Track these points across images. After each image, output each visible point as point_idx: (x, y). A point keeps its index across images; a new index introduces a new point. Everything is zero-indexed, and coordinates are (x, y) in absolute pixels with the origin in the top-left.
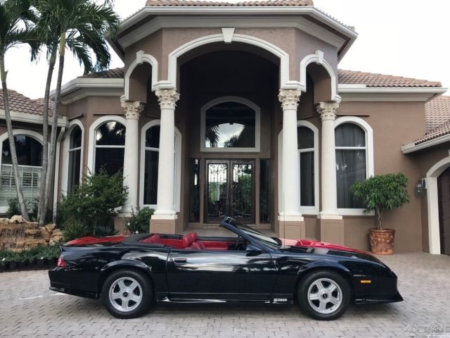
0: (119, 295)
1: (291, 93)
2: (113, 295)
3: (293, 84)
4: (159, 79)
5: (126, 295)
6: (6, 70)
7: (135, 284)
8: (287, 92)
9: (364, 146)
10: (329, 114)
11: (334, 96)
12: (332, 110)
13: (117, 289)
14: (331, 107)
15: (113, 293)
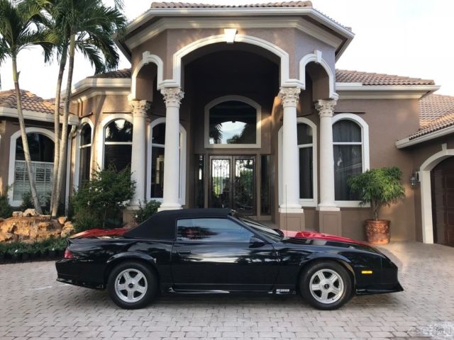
0: (125, 286)
1: (291, 91)
2: (119, 287)
3: (293, 82)
4: (165, 78)
5: (131, 286)
6: (18, 71)
7: (140, 275)
8: (286, 89)
9: (360, 141)
10: (327, 111)
11: (332, 94)
12: (330, 108)
13: (123, 281)
14: (329, 104)
15: (119, 285)
